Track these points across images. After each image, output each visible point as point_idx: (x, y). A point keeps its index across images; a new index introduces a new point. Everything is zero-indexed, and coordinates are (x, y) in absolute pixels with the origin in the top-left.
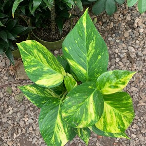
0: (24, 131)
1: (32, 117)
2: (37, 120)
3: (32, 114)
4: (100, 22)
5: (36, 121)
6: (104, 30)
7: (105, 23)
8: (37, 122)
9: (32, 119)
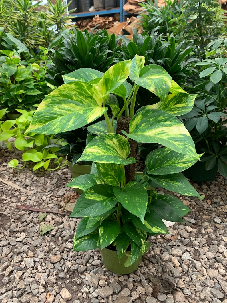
0: (9, 269)
1: (37, 260)
2: (39, 267)
3: (41, 255)
4: (208, 201)
5: (37, 268)
6: (212, 210)
7: (216, 203)
8: (36, 270)
9: (35, 262)
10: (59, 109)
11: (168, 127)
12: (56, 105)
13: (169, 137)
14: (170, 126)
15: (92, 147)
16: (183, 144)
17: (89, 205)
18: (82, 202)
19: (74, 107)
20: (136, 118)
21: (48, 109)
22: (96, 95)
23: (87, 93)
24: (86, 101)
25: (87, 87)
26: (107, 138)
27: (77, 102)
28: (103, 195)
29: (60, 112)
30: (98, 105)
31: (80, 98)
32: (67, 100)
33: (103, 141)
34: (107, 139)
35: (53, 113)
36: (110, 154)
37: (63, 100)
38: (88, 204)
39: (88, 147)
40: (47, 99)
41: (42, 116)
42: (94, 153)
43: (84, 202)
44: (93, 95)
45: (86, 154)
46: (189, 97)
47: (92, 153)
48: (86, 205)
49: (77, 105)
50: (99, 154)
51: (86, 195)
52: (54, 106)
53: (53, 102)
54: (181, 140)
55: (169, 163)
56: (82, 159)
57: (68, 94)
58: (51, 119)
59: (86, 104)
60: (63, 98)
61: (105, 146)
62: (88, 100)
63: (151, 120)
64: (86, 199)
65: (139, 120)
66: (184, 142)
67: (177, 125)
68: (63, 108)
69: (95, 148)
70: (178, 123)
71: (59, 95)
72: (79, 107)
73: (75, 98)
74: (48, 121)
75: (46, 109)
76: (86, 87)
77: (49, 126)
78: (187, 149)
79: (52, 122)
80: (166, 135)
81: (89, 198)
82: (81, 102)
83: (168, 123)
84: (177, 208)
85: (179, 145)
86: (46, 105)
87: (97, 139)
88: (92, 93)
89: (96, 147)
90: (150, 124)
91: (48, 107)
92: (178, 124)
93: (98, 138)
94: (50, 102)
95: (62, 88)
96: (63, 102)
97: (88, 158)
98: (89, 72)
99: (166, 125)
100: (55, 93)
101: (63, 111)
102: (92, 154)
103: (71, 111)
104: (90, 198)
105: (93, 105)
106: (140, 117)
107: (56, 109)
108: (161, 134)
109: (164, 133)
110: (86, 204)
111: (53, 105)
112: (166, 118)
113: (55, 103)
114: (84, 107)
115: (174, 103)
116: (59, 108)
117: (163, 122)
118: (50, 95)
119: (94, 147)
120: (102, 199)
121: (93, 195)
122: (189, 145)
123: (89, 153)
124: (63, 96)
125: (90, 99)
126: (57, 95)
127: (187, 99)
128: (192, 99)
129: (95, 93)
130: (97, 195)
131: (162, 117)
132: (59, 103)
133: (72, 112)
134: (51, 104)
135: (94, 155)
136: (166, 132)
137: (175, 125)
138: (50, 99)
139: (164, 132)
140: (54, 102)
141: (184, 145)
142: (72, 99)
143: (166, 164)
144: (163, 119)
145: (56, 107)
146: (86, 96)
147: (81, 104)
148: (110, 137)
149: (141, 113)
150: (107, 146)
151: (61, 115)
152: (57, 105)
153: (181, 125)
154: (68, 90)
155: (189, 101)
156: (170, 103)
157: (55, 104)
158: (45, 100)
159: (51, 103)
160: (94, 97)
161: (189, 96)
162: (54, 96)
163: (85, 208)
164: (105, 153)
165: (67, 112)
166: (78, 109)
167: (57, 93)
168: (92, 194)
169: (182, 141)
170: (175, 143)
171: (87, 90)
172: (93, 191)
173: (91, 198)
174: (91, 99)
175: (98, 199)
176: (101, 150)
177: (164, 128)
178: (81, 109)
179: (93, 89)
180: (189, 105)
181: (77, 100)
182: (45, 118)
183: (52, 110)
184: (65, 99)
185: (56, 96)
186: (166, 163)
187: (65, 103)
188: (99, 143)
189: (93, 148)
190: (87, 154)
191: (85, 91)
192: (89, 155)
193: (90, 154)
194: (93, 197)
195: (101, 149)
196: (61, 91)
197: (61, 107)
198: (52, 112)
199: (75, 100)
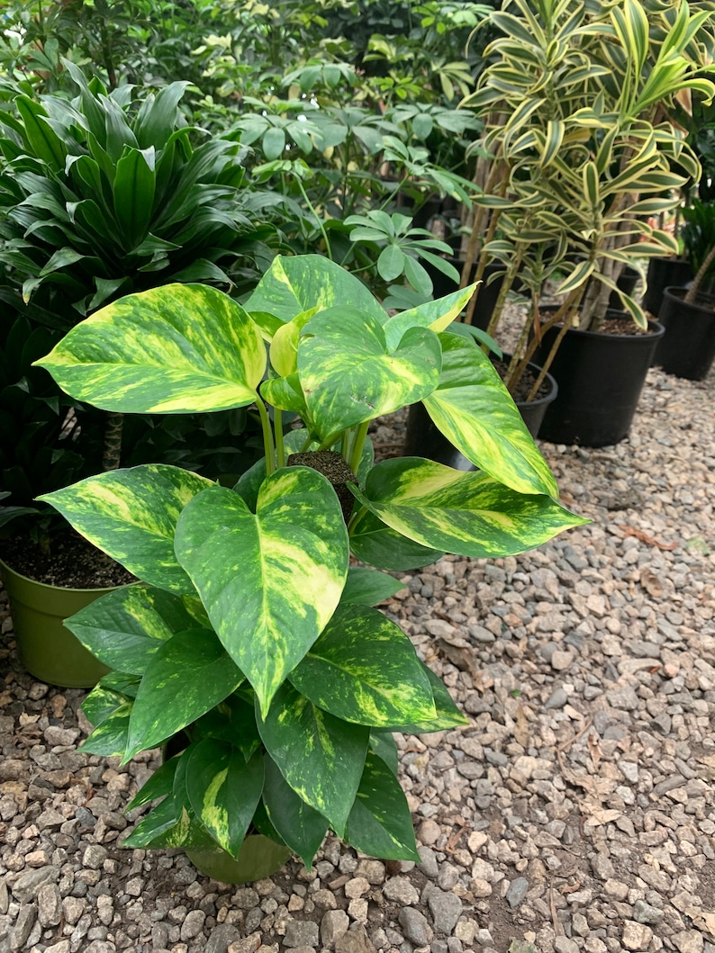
10: (134, 341)
11: (311, 561)
12: (134, 329)
13: (277, 588)
14: (319, 560)
15: (110, 485)
16: (276, 636)
17: (116, 627)
18: (107, 607)
19: (173, 356)
20: (283, 477)
21: (112, 328)
22: (249, 350)
23: (228, 334)
24: (216, 355)
25: (233, 316)
26: (188, 485)
27: (192, 346)
28: (169, 627)
29: (134, 351)
30: (245, 383)
31: (202, 338)
32: (170, 329)
33: (167, 486)
34: (184, 488)
35: (114, 346)
36: (159, 533)
37: (159, 325)
38: (118, 622)
39: (100, 480)
40: (124, 303)
41: (87, 340)
42: (98, 503)
43: (112, 611)
44: (242, 346)
45: (75, 493)
46: (552, 513)
47: (94, 500)
48: (112, 622)
49: (184, 352)
50: (113, 514)
51: (128, 598)
52: (129, 329)
53: (134, 316)
54: (283, 622)
55: (355, 671)
56: (53, 499)
57: (179, 314)
58: (103, 357)
59: (210, 361)
60: (161, 319)
61: (163, 504)
62: (223, 354)
63: (304, 508)
64: (124, 607)
65: (286, 488)
66: (283, 635)
67: (331, 572)
68: (147, 344)
69: (118, 493)
70: (339, 568)
71: (156, 307)
72: (185, 361)
73: (189, 332)
74: (92, 359)
75: (107, 327)
76: (229, 315)
77: (84, 373)
78: (268, 661)
79: (98, 367)
80: (280, 581)
81: (133, 610)
82: (200, 351)
83: (322, 547)
84: (381, 820)
85: (269, 631)
86: (114, 318)
87: (153, 474)
88: (240, 341)
89: (126, 490)
90: (294, 519)
91: (116, 324)
92: (337, 571)
93: (155, 470)
94: (126, 315)
95: (170, 292)
96: (157, 328)
97: (69, 507)
98: (322, 275)
99: (313, 551)
100: (151, 298)
101: (141, 350)
102: (93, 503)
103: (159, 360)
104: (132, 612)
105: (229, 374)
106: (293, 483)
107: (130, 339)
108: (277, 564)
109: (285, 569)
110: (113, 619)
111: (129, 326)
112: (330, 529)
113: (137, 323)
114: (199, 368)
115: (488, 502)
116: (138, 341)
117: (318, 535)
118: (136, 298)
119: (119, 487)
120: (159, 637)
121: (147, 611)
122: (287, 652)
123: (87, 496)
124: (166, 314)
125: (229, 355)
126: (152, 305)
127: (542, 513)
128: (557, 526)
129: (251, 344)
130: (154, 617)
131: (324, 518)
132: (146, 327)
133: (158, 365)
134: (125, 321)
135: (95, 508)
136: (290, 571)
137: (330, 567)
138: (132, 308)
139: (287, 565)
140: (136, 320)
141: (274, 642)
142: (182, 330)
143: (347, 669)
144: (324, 526)
145: (133, 333)
146: (221, 341)
147: (196, 355)
148: (199, 486)
149: (299, 472)
150: (167, 506)
151: (129, 360)
152: (138, 331)
153: (341, 578)
154: (182, 304)
155: (541, 524)
156: (478, 493)
157: (136, 326)
158: (119, 303)
159: (128, 318)
160: (244, 352)
161: (555, 508)
162: (143, 305)
163: (104, 627)
164: (137, 520)
165: (149, 358)
166: (178, 364)
167: (156, 300)
168: (147, 607)
169: (283, 627)
170: (266, 620)
171: (231, 327)
172: (152, 601)
173: (136, 612)
174: (234, 355)
175: (148, 629)
176: (131, 507)
177: (300, 556)
178: (188, 369)
179: (246, 330)
180: (521, 538)
181: (193, 342)
182: (89, 349)
183: (117, 336)
184: (165, 323)
185: (149, 308)
186: (349, 663)
187: (159, 335)
188: (148, 487)
189: (110, 489)
190: (79, 495)
191: (224, 325)
192: (81, 500)
193: (87, 499)
194: (142, 616)
195: (137, 503)
196: (165, 298)
197: (143, 339)
198: (115, 340)
199: (188, 339)
